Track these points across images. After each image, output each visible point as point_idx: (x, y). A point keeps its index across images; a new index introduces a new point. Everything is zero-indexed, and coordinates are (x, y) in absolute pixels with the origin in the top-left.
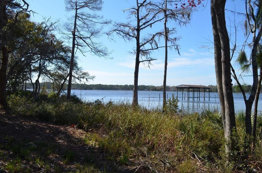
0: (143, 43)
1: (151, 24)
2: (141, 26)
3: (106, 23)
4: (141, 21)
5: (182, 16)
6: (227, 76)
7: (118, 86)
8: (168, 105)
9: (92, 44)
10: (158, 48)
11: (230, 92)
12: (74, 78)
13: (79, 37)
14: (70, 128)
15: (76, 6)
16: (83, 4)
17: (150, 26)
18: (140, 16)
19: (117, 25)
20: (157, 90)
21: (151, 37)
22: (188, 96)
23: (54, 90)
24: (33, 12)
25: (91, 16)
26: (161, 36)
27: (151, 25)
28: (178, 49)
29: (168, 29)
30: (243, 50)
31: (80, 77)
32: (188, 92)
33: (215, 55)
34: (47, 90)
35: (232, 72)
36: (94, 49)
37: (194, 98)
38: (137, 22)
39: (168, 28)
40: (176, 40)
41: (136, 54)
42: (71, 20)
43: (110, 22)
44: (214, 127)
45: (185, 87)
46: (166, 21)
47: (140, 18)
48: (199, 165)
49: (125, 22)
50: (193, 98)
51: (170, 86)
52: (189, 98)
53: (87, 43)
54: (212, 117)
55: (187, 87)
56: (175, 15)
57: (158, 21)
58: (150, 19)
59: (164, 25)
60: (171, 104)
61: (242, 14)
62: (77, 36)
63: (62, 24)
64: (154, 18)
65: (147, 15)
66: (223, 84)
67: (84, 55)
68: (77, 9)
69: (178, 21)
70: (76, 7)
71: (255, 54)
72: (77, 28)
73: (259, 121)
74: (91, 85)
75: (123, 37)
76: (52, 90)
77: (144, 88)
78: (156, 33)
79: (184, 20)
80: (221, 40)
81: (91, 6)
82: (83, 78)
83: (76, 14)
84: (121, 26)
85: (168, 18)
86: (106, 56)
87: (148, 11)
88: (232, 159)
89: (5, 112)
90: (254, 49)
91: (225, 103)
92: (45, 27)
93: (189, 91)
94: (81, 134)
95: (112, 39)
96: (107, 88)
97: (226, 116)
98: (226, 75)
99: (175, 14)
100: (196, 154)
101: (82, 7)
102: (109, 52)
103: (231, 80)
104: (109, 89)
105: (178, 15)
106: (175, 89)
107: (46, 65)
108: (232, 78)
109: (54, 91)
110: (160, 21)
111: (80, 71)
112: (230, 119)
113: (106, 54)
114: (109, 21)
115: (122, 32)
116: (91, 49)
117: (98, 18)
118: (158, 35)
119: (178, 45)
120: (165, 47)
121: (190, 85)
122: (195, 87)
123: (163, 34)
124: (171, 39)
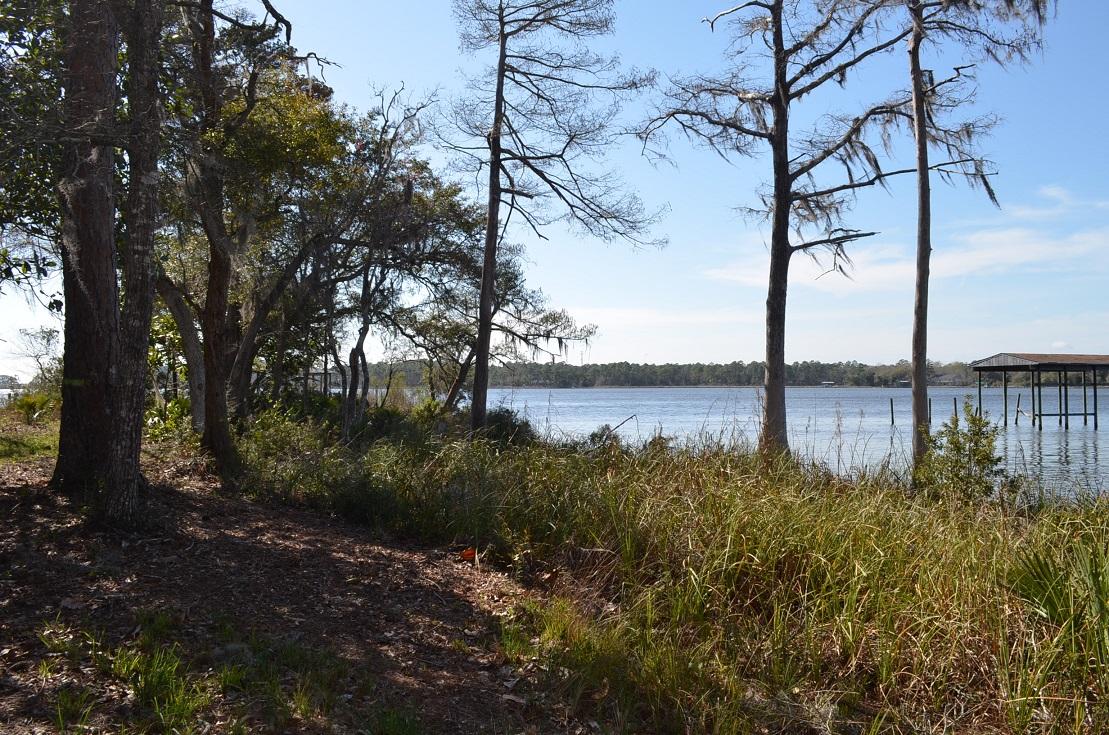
0: (807, 159)
1: (841, 70)
2: (795, 79)
3: (633, 85)
4: (791, 59)
7: (700, 368)
8: (942, 453)
9: (571, 186)
10: (880, 176)
12: (511, 337)
13: (515, 157)
14: (456, 562)
15: (503, 24)
16: (529, 13)
17: (837, 77)
18: (786, 36)
19: (681, 91)
20: (876, 380)
21: (845, 130)
22: (1037, 408)
23: (432, 388)
24: (318, 59)
25: (566, 63)
26: (894, 122)
27: (843, 75)
28: (983, 177)
29: (931, 78)
31: (532, 331)
32: (1036, 389)
34: (408, 392)
36: (583, 206)
37: (1066, 415)
38: (772, 63)
39: (931, 72)
40: (969, 136)
41: (771, 215)
42: (483, 87)
43: (650, 80)
46: (918, 42)
47: (787, 45)
49: (719, 72)
50: (1061, 415)
51: (938, 363)
52: (1040, 415)
53: (550, 182)
55: (1030, 363)
57: (873, 51)
58: (837, 45)
59: (908, 58)
60: (957, 448)
62: (509, 152)
63: (448, 109)
64: (855, 38)
65: (819, 29)
67: (540, 236)
68: (504, 37)
70: (502, 28)
72: (508, 120)
74: (585, 368)
75: (710, 140)
76: (425, 393)
77: (815, 375)
78: (868, 110)
81: (567, 18)
82: (547, 335)
83: (503, 56)
84: (702, 95)
85: (928, 32)
86: (635, 234)
87: (825, 10)
89: (219, 485)
92: (384, 131)
93: (1039, 385)
94: (501, 595)
95: (660, 155)
96: (654, 378)
101: (528, 25)
102: (647, 214)
104: (664, 383)
106: (963, 376)
107: (392, 284)
109: (433, 395)
110: (889, 48)
111: (535, 307)
113: (633, 226)
114: (644, 77)
115: (707, 117)
116: (572, 206)
117: (598, 66)
118: (877, 116)
119: (981, 161)
120: (915, 170)
121: (1046, 356)
122: (1068, 365)
123: (904, 111)
124: (945, 132)
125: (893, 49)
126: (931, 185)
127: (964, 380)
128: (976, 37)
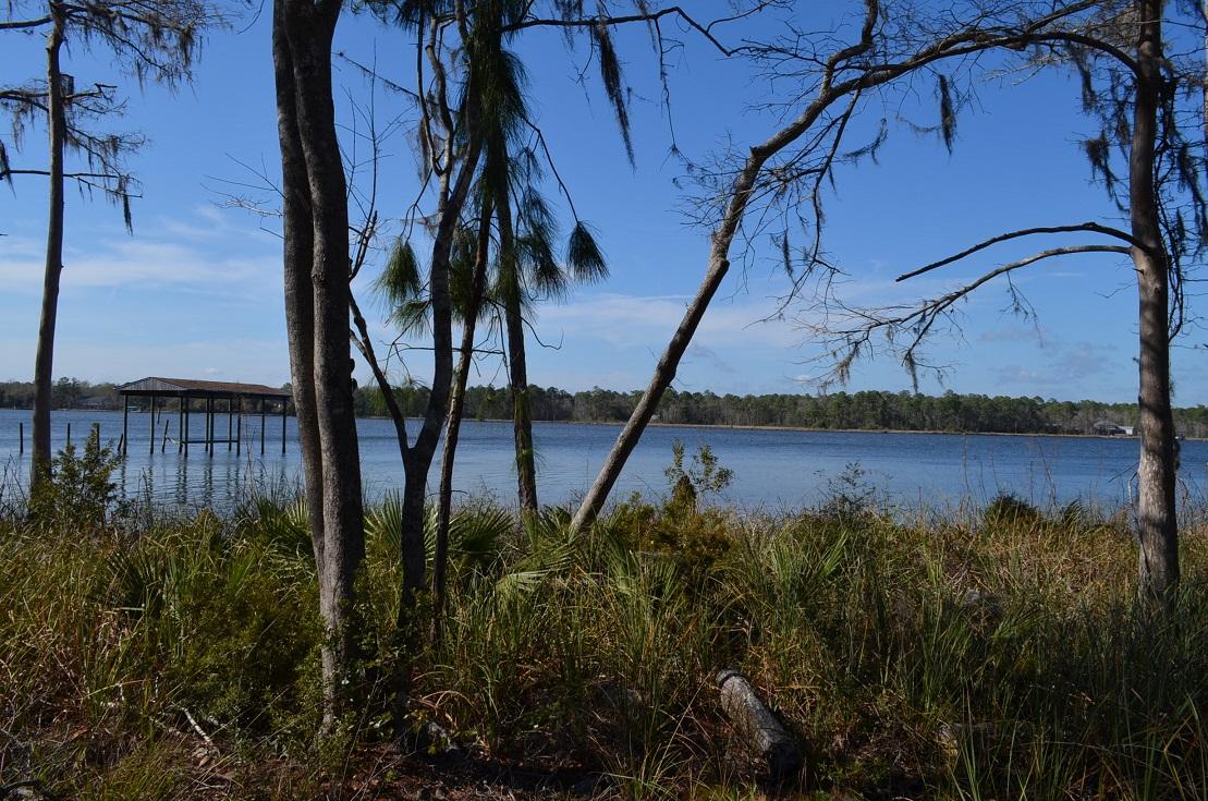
5: (150, 35)
6: (333, 344)
10: (8, 172)
11: (345, 414)
22: (184, 435)
26: (29, 113)
28: (126, 197)
29: (71, 86)
30: (404, 241)
32: (184, 415)
33: (288, 247)
35: (353, 327)
37: (212, 442)
39: (72, 78)
40: (115, 150)
44: (286, 572)
45: (168, 387)
46: (59, 39)
48: (202, 762)
50: (207, 442)
51: (85, 383)
52: (187, 443)
54: (279, 530)
55: (179, 389)
56: (115, 18)
59: (46, 57)
60: (71, 474)
61: (404, 93)
66: (315, 377)
69: (130, 56)
71: (443, 263)
73: (465, 530)
79: (162, 57)
80: (311, 184)
85: (72, 26)
88: (348, 703)
91: (324, 463)
93: (187, 411)
97: (325, 519)
98: (328, 341)
99: (111, 15)
100: (191, 711)
103: (352, 364)
105: (128, 22)
108: (356, 353)
110: (29, 29)
112: (343, 531)
118: (10, 101)
119: (127, 178)
120: (48, 174)
121: (195, 382)
122: (215, 392)
123: (42, 103)
124: (90, 138)
125: (32, 32)
126: (66, 199)
127: (115, 404)
128: (127, 49)
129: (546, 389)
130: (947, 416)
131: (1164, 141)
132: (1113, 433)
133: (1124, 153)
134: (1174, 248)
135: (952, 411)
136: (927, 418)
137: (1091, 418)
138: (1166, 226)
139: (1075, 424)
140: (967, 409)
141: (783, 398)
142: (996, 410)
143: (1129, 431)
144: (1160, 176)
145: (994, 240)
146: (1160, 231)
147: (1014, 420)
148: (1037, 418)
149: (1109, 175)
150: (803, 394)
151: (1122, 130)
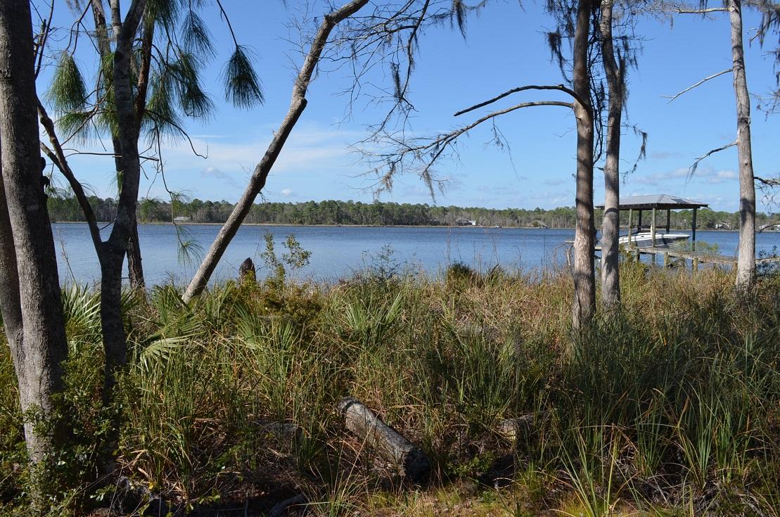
6: (23, 142)
11: (39, 210)
35: (42, 127)
90: (121, 51)
103: (43, 163)
129: (104, 200)
130: (375, 216)
131: (594, 36)
132: (466, 224)
133: (570, 42)
134: (598, 106)
135: (378, 212)
136: (364, 217)
137: (454, 216)
138: (595, 91)
139: (446, 220)
140: (387, 212)
141: (275, 205)
142: (403, 212)
143: (474, 224)
144: (592, 58)
145: (512, 91)
146: (591, 94)
147: (413, 218)
148: (425, 216)
149: (561, 58)
150: (287, 202)
151: (570, 28)
